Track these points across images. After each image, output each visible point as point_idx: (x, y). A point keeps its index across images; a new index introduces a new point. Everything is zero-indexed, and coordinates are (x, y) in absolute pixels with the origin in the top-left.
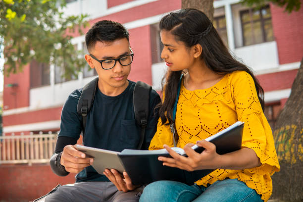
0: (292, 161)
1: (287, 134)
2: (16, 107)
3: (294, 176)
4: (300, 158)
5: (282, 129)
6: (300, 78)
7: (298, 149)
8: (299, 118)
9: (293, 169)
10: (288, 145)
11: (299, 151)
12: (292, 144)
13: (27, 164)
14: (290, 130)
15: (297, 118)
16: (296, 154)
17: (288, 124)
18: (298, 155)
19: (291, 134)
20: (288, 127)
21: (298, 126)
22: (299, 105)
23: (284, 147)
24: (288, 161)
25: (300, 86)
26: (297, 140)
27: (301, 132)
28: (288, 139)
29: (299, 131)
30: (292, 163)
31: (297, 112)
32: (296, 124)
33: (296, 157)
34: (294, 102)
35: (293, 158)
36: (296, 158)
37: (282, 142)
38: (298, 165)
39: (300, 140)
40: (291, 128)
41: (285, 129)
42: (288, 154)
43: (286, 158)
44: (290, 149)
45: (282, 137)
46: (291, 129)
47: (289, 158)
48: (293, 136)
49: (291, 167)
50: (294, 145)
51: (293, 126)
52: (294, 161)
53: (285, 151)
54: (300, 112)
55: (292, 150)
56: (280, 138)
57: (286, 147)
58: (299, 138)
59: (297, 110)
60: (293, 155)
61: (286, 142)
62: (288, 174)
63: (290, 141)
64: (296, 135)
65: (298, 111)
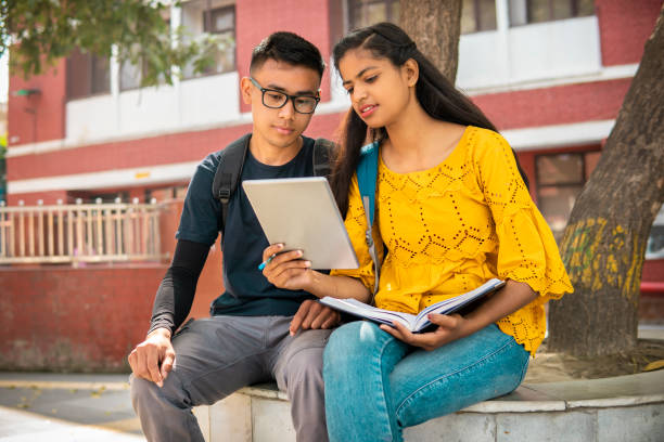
0: (595, 284)
1: (589, 234)
2: (36, 139)
3: (595, 313)
4: (609, 281)
5: (581, 224)
6: (621, 130)
7: (606, 262)
8: (613, 206)
9: (596, 299)
10: (589, 256)
11: (608, 267)
12: (596, 254)
13: (69, 264)
14: (593, 227)
15: (609, 206)
16: (602, 273)
17: (592, 217)
18: (605, 274)
19: (595, 235)
20: (591, 222)
21: (610, 220)
22: (614, 182)
23: (581, 258)
24: (587, 286)
25: (620, 144)
26: (605, 246)
27: (615, 233)
28: (590, 244)
29: (611, 231)
30: (593, 289)
31: (611, 194)
32: (606, 216)
33: (603, 279)
34: (607, 175)
35: (597, 280)
36: (601, 281)
37: (578, 249)
38: (605, 293)
39: (611, 246)
40: (596, 224)
41: (586, 224)
42: (587, 271)
43: (584, 279)
44: (592, 263)
45: (579, 240)
46: (596, 226)
47: (589, 280)
48: (598, 238)
49: (592, 296)
50: (599, 256)
51: (600, 221)
52: (598, 285)
53: (583, 266)
54: (615, 195)
55: (596, 266)
56: (576, 240)
57: (585, 258)
58: (609, 244)
59: (609, 190)
60: (598, 274)
61: (585, 249)
62: (586, 308)
63: (592, 248)
64: (604, 238)
65: (613, 191)
